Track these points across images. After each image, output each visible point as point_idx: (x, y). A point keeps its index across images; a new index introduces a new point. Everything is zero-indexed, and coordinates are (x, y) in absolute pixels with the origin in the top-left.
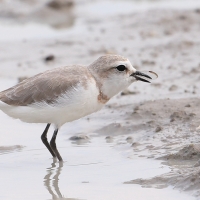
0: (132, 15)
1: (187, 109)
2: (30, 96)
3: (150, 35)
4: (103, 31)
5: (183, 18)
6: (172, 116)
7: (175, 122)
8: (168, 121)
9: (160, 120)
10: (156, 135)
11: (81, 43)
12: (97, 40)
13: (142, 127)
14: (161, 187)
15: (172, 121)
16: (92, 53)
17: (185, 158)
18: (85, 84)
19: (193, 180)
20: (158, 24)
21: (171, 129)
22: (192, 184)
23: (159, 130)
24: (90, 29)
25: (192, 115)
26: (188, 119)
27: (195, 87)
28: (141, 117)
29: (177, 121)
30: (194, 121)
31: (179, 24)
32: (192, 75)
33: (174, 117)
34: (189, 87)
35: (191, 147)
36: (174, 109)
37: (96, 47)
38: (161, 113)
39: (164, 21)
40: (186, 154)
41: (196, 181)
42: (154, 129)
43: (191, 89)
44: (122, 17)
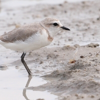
0: (28, 7)
1: (55, 53)
2: (14, 38)
3: (37, 17)
4: (14, 15)
5: (53, 8)
6: (48, 56)
7: (49, 59)
8: (46, 58)
9: (42, 58)
10: (40, 65)
11: (3, 21)
12: (11, 19)
13: (33, 61)
14: (43, 91)
15: (48, 58)
16: (9, 25)
17: (54, 77)
18: (41, 32)
19: (58, 87)
20: (41, 11)
21: (47, 63)
22: (58, 89)
23: (41, 63)
24: (8, 14)
25: (57, 56)
26: (56, 57)
27: (59, 42)
28: (32, 57)
29: (50, 58)
30: (58, 59)
31: (51, 11)
32: (58, 36)
33: (49, 56)
34: (56, 42)
35: (57, 71)
36: (49, 53)
37: (11, 22)
38: (42, 55)
39: (44, 10)
40: (54, 75)
41: (59, 88)
42: (39, 63)
43: (57, 43)
44: (23, 8)
